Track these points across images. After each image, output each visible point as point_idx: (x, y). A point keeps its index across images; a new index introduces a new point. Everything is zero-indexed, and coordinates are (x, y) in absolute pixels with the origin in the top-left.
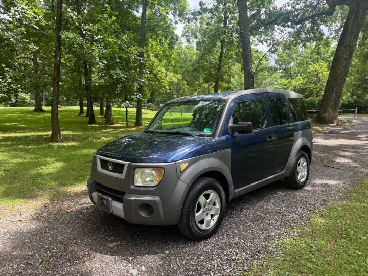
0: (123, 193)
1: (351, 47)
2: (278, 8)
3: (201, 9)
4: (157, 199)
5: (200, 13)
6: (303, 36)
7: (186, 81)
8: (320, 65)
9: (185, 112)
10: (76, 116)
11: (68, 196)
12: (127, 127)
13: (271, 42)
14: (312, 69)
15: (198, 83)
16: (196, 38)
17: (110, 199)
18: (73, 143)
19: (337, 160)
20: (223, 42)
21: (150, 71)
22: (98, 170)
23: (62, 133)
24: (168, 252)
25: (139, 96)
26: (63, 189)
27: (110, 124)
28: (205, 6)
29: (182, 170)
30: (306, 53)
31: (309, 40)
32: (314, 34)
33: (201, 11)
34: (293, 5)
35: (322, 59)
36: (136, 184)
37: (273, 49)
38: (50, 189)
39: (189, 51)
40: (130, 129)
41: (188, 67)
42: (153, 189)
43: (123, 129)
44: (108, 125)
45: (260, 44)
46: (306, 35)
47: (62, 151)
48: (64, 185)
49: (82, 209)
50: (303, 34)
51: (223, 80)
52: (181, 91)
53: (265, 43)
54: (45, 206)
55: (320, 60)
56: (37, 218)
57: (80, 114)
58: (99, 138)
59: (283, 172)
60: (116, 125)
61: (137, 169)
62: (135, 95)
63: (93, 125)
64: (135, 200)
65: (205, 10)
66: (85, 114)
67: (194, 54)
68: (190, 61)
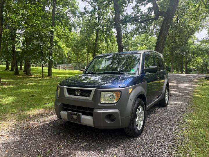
0: (92, 109)
1: (165, 37)
2: (129, 14)
3: (85, 11)
4: (117, 111)
6: (140, 30)
7: (74, 52)
8: (143, 47)
9: (74, 70)
10: (3, 71)
11: (29, 118)
12: (43, 77)
13: (124, 32)
14: (139, 49)
15: (81, 53)
16: (80, 27)
17: (81, 114)
18: (11, 86)
19: (172, 93)
20: (97, 31)
21: (56, 44)
22: (65, 96)
23: (2, 80)
24: (123, 145)
25: (51, 58)
26: (23, 113)
27: (29, 75)
28: (87, 10)
29: (130, 93)
30: (137, 41)
31: (142, 33)
32: (146, 29)
33: (85, 12)
34: (135, 14)
35: (145, 44)
36: (102, 103)
37: (125, 37)
38: (13, 113)
39: (75, 35)
40: (45, 78)
41: (75, 44)
42: (114, 105)
43: (40, 78)
44: (28, 76)
46: (141, 30)
47: (6, 90)
48: (23, 111)
49: (44, 125)
50: (140, 29)
51: (98, 52)
52: (70, 58)
54: (16, 125)
55: (144, 45)
56: (13, 133)
57: (6, 70)
58: (27, 83)
59: (161, 97)
60: (33, 76)
61: (102, 92)
62: (48, 57)
63: (18, 76)
64: (103, 112)
65: (87, 12)
66: (10, 70)
67: (78, 37)
68: (77, 40)
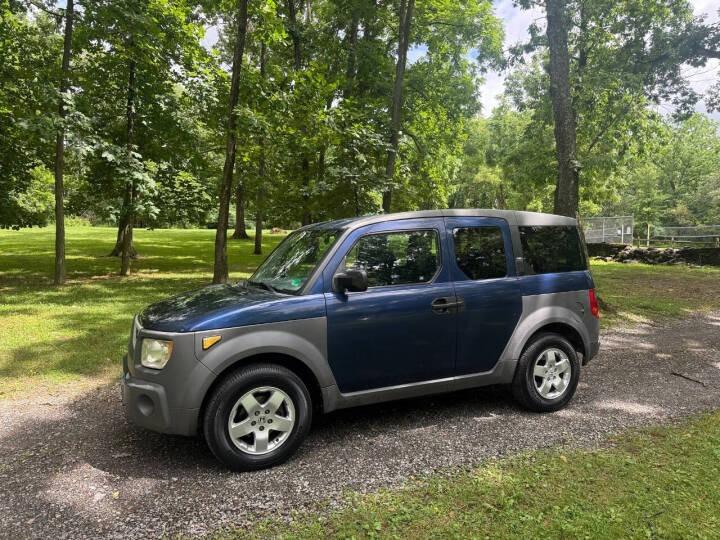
3: (533, 39)
4: (160, 390)
5: (529, 48)
28: (541, 34)
29: (206, 347)
33: (533, 43)
36: (144, 364)
42: (156, 373)
45: (652, 102)
53: (662, 101)
59: (491, 372)
65: (540, 42)
